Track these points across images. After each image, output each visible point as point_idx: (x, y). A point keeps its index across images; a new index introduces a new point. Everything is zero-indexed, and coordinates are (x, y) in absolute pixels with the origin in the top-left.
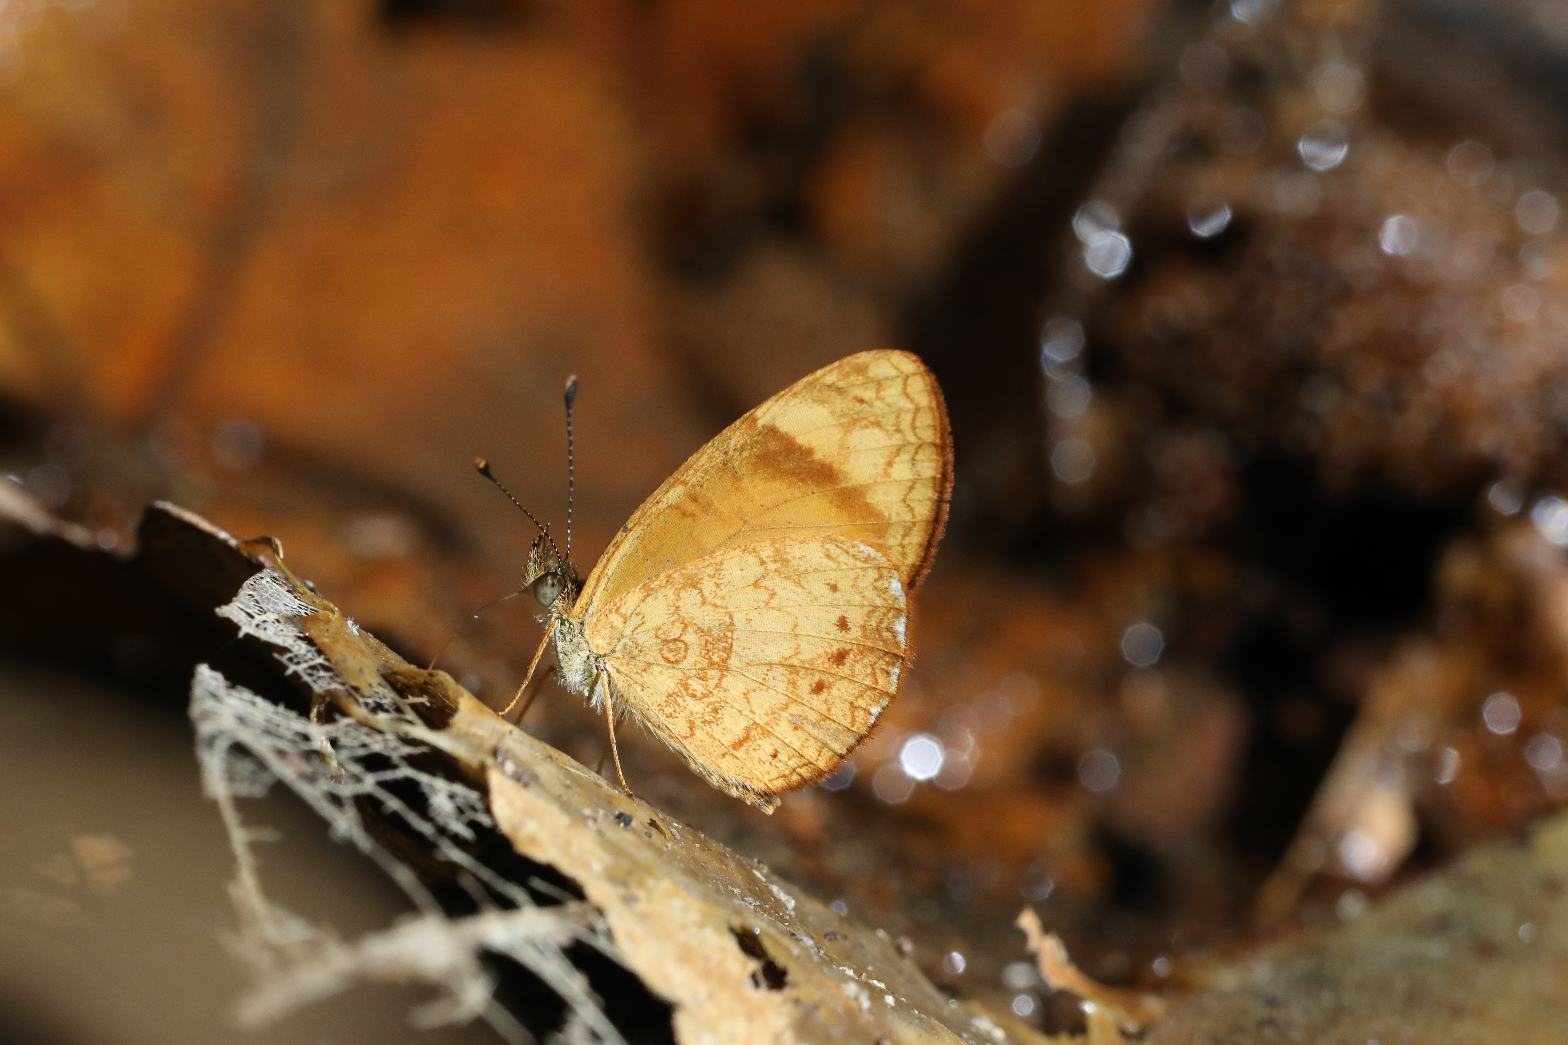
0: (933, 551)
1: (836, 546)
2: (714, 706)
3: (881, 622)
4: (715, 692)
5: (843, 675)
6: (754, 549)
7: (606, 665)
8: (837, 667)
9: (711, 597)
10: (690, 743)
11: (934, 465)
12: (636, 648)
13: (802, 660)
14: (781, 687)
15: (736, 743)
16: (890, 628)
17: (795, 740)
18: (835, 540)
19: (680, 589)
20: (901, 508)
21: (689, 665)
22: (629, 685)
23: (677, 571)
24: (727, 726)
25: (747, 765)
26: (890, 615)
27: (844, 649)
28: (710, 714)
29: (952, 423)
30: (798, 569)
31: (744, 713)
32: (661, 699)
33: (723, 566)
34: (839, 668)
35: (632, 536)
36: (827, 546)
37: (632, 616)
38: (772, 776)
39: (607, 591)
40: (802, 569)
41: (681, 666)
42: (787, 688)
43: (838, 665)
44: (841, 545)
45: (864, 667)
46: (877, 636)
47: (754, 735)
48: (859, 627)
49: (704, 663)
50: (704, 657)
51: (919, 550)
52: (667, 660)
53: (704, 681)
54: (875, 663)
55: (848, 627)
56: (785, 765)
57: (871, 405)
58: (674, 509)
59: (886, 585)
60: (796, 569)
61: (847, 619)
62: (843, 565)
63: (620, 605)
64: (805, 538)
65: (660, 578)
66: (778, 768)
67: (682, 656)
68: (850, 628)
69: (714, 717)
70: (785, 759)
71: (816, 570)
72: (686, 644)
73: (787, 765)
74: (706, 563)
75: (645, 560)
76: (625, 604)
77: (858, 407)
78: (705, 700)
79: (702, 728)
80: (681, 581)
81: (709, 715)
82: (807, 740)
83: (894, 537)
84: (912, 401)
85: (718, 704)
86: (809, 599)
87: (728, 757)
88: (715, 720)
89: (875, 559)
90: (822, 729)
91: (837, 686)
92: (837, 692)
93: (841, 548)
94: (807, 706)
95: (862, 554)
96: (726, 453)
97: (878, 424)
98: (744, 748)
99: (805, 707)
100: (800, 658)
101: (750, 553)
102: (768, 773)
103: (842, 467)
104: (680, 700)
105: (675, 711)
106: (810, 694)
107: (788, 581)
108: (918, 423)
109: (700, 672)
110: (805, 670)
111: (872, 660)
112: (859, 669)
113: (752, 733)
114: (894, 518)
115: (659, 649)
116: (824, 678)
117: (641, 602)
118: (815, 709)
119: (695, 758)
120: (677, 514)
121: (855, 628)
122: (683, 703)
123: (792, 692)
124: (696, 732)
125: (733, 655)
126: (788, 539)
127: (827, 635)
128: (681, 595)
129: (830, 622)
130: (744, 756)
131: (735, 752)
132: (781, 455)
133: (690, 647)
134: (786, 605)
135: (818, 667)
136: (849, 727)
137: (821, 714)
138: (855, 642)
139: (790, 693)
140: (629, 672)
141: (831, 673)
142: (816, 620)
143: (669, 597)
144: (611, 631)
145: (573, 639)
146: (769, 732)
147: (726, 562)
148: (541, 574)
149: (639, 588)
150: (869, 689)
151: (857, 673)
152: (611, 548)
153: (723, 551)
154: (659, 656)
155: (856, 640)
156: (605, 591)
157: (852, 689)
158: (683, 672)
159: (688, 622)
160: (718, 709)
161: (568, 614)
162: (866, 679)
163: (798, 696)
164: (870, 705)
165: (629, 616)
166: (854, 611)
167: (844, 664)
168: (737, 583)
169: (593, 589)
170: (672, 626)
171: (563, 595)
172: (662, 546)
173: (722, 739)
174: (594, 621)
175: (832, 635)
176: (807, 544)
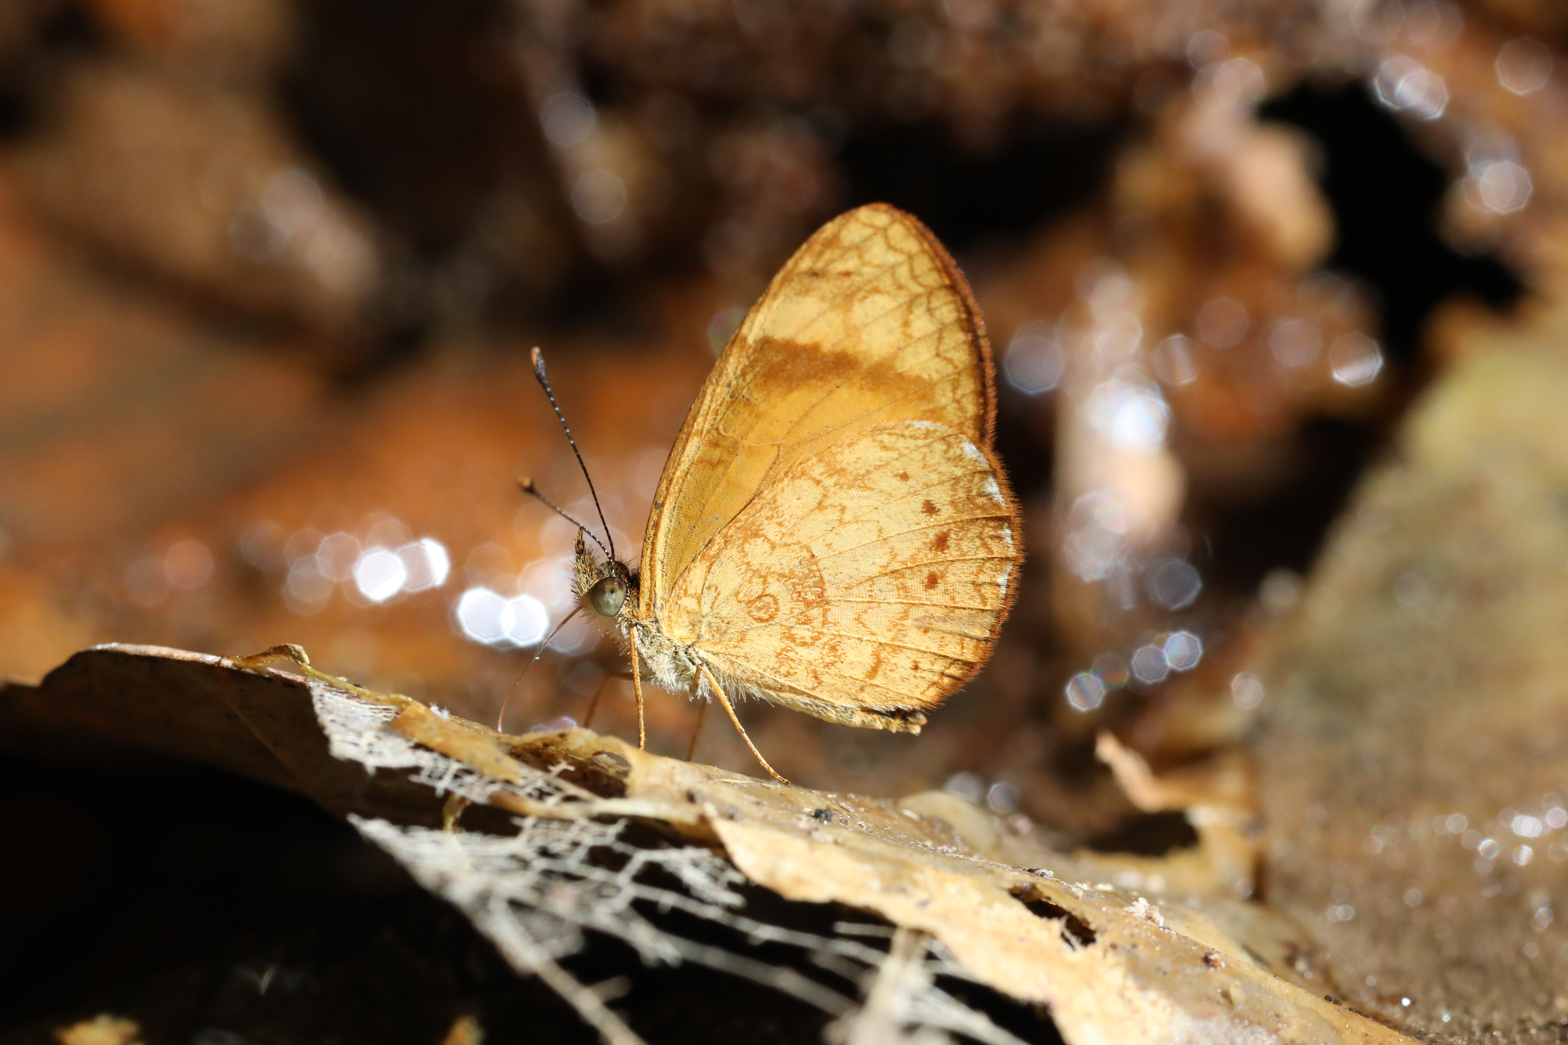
0: (991, 391)
1: (888, 433)
2: (829, 645)
3: (969, 490)
4: (825, 630)
5: (951, 559)
6: (802, 473)
7: (699, 653)
8: (943, 553)
9: (778, 538)
10: (822, 692)
12: (723, 622)
13: (902, 561)
14: (891, 597)
15: (869, 672)
16: (982, 492)
17: (929, 644)
19: (742, 544)
20: (937, 364)
21: (785, 615)
22: (732, 663)
23: (731, 527)
25: (891, 688)
26: (976, 480)
27: (942, 532)
28: (829, 655)
30: (858, 473)
31: (865, 638)
32: (773, 662)
33: (778, 502)
34: (945, 553)
35: (667, 511)
36: (879, 438)
37: (704, 592)
38: (919, 691)
39: (666, 576)
40: (862, 471)
41: (776, 620)
42: (898, 595)
43: (942, 550)
44: (893, 431)
45: (971, 542)
46: (971, 506)
47: (885, 655)
48: (947, 504)
49: (800, 607)
50: (798, 601)
51: (976, 397)
52: (760, 620)
53: (808, 624)
54: (980, 534)
55: (936, 509)
56: (931, 673)
57: (860, 274)
58: (699, 464)
59: (958, 452)
60: (857, 475)
61: (932, 502)
62: (904, 450)
63: (686, 587)
64: (852, 439)
65: (716, 542)
66: (925, 678)
67: (774, 610)
68: (939, 509)
69: (835, 657)
70: (928, 666)
71: (878, 468)
72: (773, 596)
73: (934, 672)
74: (758, 507)
75: (692, 528)
76: (691, 583)
77: (847, 282)
78: (817, 643)
79: (827, 672)
80: (740, 535)
81: (829, 657)
82: (944, 638)
83: (943, 395)
84: (900, 251)
85: (833, 641)
86: (883, 498)
88: (837, 659)
89: (935, 431)
90: (954, 620)
91: (950, 572)
92: (953, 577)
93: (894, 434)
94: (927, 605)
95: (919, 431)
96: (729, 385)
97: (876, 290)
98: (880, 674)
100: (900, 560)
101: (799, 478)
103: (857, 349)
104: (791, 655)
105: (791, 667)
106: (926, 591)
107: (852, 489)
108: (917, 272)
109: (800, 617)
110: (910, 570)
111: (977, 531)
112: (966, 546)
113: (882, 656)
114: (936, 377)
115: (747, 613)
116: (933, 569)
117: (707, 574)
118: (937, 604)
120: (705, 467)
121: (945, 507)
122: (797, 656)
123: (906, 597)
124: (823, 679)
125: (827, 586)
126: (833, 447)
128: (746, 549)
129: (915, 512)
130: (884, 681)
131: (872, 682)
132: (787, 363)
133: (779, 597)
134: (862, 514)
135: (922, 561)
136: (981, 607)
137: (946, 607)
138: (950, 521)
139: (903, 598)
140: (727, 649)
141: (939, 562)
142: (900, 515)
143: (734, 557)
144: (688, 617)
145: (653, 640)
146: (899, 646)
147: (778, 497)
148: (595, 582)
149: (699, 560)
150: (987, 561)
151: (966, 550)
152: (651, 531)
153: (770, 488)
154: (750, 619)
155: (951, 517)
156: (665, 577)
157: (967, 569)
158: (781, 625)
159: (765, 574)
160: (835, 646)
161: (637, 618)
162: (978, 552)
163: (913, 598)
164: (994, 576)
165: (700, 592)
166: (937, 491)
167: (948, 547)
168: (800, 514)
169: (651, 580)
170: (750, 585)
171: (627, 598)
172: (704, 507)
173: (853, 674)
174: (666, 613)
175: (923, 523)
176: (857, 444)
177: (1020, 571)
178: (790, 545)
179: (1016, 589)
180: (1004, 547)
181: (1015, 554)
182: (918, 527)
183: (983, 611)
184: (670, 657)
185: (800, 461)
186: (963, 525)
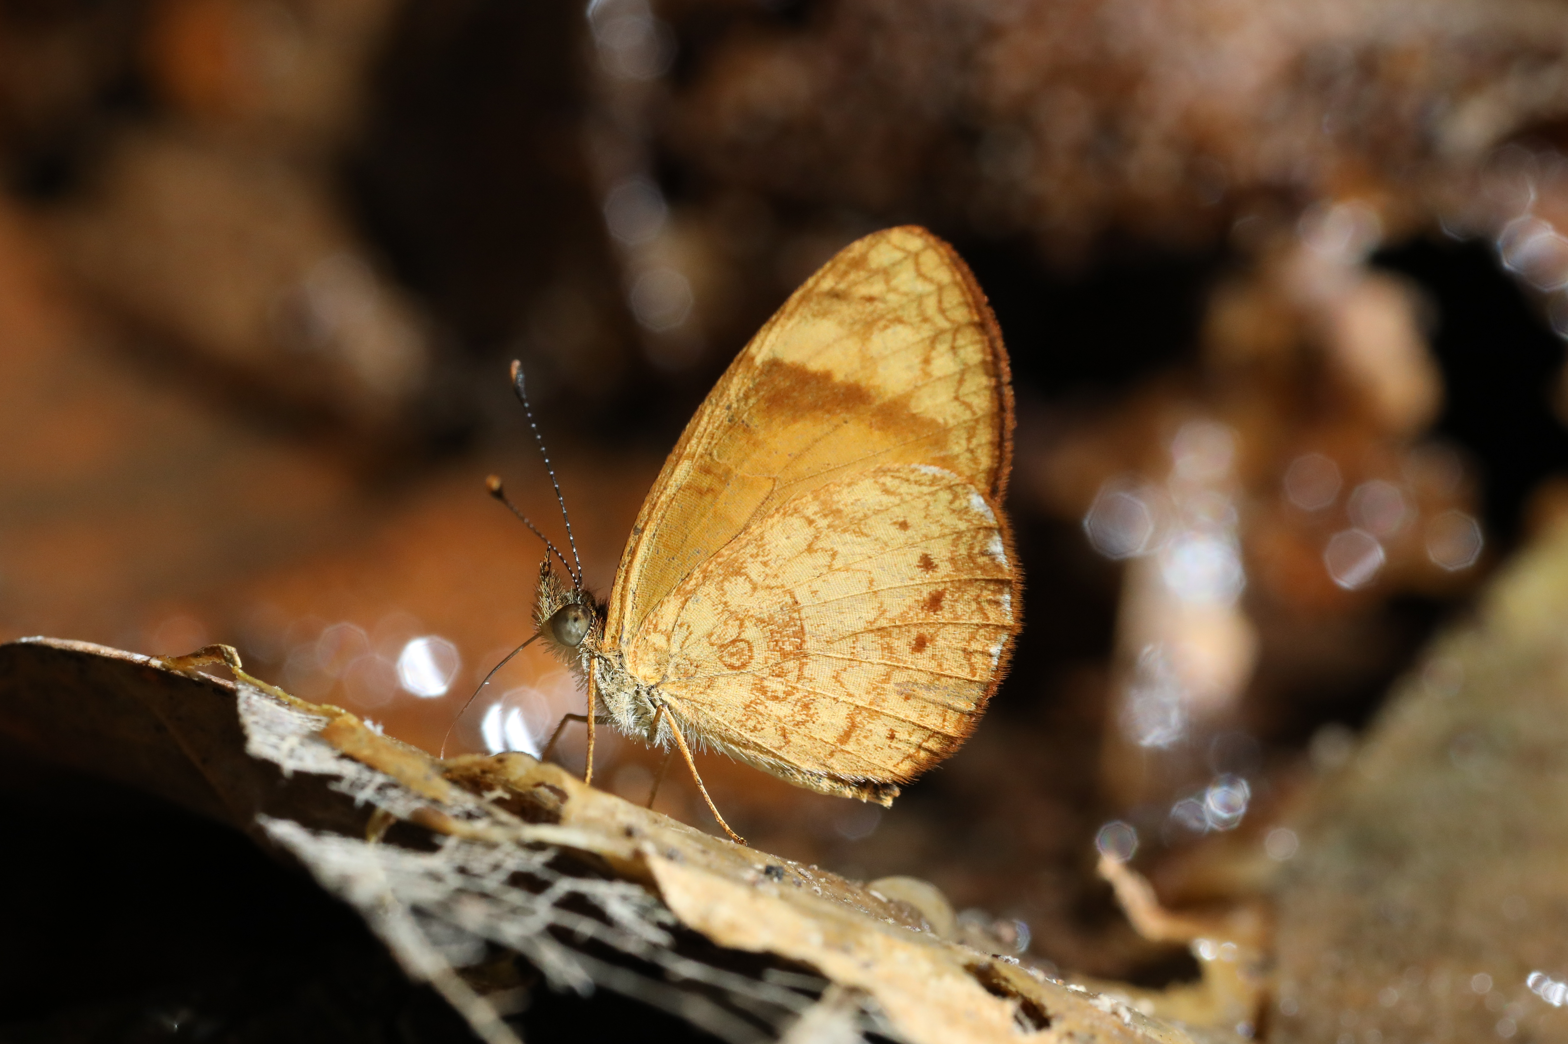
0: (1009, 446)
1: (892, 476)
2: (803, 702)
3: (971, 547)
4: (799, 686)
5: (943, 621)
6: (795, 510)
7: (662, 695)
8: (934, 614)
9: (761, 579)
10: (788, 752)
11: (978, 347)
12: (691, 664)
13: (890, 619)
14: (875, 657)
15: (841, 736)
16: (985, 551)
17: (909, 712)
18: (889, 470)
19: (722, 581)
20: (955, 408)
21: (759, 665)
22: (697, 710)
23: (712, 561)
24: (825, 720)
25: (863, 757)
26: (980, 536)
27: (936, 591)
28: (802, 713)
29: (986, 291)
30: (855, 517)
31: (841, 699)
32: (739, 714)
33: (765, 539)
34: (937, 615)
35: (647, 536)
36: (882, 480)
37: (675, 629)
38: (895, 762)
39: (636, 608)
40: (860, 515)
41: (749, 669)
42: (882, 655)
43: (935, 611)
44: (897, 474)
45: (966, 604)
46: (972, 565)
47: (860, 720)
48: (947, 561)
49: (776, 657)
50: (774, 650)
51: (992, 449)
52: (732, 667)
53: (782, 677)
54: (978, 596)
55: (934, 565)
56: (907, 743)
57: (884, 301)
58: (687, 490)
59: (965, 504)
60: (853, 518)
61: (929, 557)
62: (907, 496)
63: (656, 622)
64: (852, 479)
65: (695, 576)
66: (900, 749)
67: (747, 657)
68: (937, 565)
69: (807, 715)
70: (906, 737)
71: (876, 512)
72: (748, 642)
73: (910, 743)
74: (744, 542)
76: (662, 618)
77: (869, 308)
78: (790, 698)
79: (797, 732)
80: (721, 572)
81: (801, 715)
82: (925, 707)
83: (957, 443)
84: (930, 280)
85: (808, 699)
86: (878, 547)
87: (838, 755)
88: (809, 719)
89: (943, 478)
90: (939, 689)
91: (941, 636)
92: (943, 642)
93: (898, 478)
94: (912, 669)
95: (925, 477)
96: (729, 408)
97: (900, 321)
98: (853, 739)
99: (911, 671)
100: (888, 617)
101: (791, 515)
102: (890, 758)
103: (871, 383)
104: (760, 708)
105: (759, 722)
106: (912, 654)
107: (847, 534)
108: (946, 305)
109: (774, 668)
110: (898, 629)
111: (974, 594)
112: (961, 609)
113: (858, 720)
114: (952, 422)
115: (718, 658)
116: (922, 630)
117: (681, 609)
118: (923, 669)
119: (798, 766)
120: (692, 495)
121: (943, 563)
122: (766, 710)
123: (890, 658)
124: (791, 739)
125: (807, 638)
126: (832, 486)
127: (911, 581)
128: (725, 587)
129: (910, 565)
130: (856, 748)
131: (843, 747)
132: (794, 390)
133: (754, 644)
134: (853, 561)
135: (912, 620)
136: (969, 677)
137: (932, 673)
138: (947, 579)
139: (887, 660)
140: (692, 695)
141: (930, 623)
142: (894, 567)
143: (711, 595)
144: (655, 655)
145: (614, 676)
146: (877, 712)
147: (767, 535)
148: (558, 608)
149: (673, 594)
150: (981, 628)
151: (960, 613)
152: (626, 557)
153: (759, 523)
154: (720, 664)
155: (947, 576)
156: (635, 610)
157: (960, 634)
158: (754, 675)
159: (743, 616)
160: (808, 704)
161: (600, 650)
162: (973, 617)
163: (898, 660)
164: (987, 645)
165: (671, 630)
166: (937, 545)
167: (941, 608)
168: (787, 554)
169: (620, 612)
170: (725, 627)
171: (591, 627)
172: (686, 537)
173: (824, 736)
174: (632, 649)
175: (918, 579)
176: (857, 485)
177: (1015, 643)
178: (773, 588)
179: (1009, 662)
180: (1001, 614)
181: (1012, 623)
182: (912, 583)
183: (970, 681)
184: (632, 698)
185: (793, 497)
186: (961, 586)
